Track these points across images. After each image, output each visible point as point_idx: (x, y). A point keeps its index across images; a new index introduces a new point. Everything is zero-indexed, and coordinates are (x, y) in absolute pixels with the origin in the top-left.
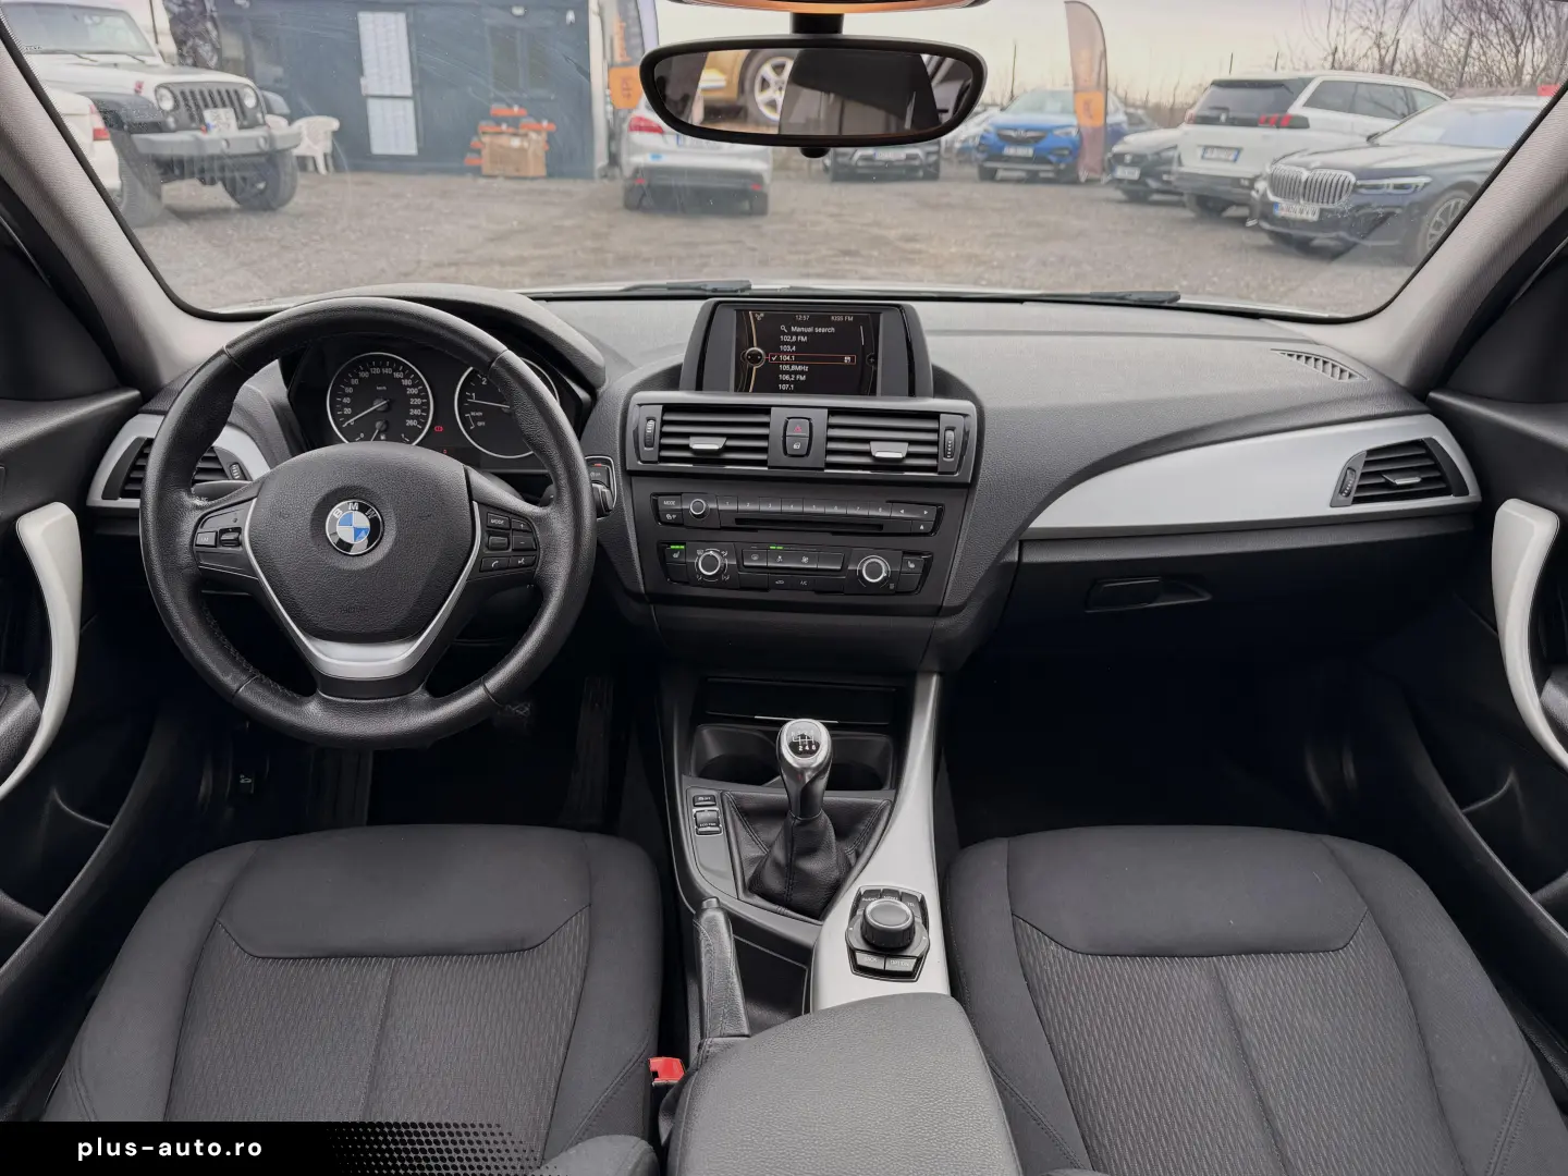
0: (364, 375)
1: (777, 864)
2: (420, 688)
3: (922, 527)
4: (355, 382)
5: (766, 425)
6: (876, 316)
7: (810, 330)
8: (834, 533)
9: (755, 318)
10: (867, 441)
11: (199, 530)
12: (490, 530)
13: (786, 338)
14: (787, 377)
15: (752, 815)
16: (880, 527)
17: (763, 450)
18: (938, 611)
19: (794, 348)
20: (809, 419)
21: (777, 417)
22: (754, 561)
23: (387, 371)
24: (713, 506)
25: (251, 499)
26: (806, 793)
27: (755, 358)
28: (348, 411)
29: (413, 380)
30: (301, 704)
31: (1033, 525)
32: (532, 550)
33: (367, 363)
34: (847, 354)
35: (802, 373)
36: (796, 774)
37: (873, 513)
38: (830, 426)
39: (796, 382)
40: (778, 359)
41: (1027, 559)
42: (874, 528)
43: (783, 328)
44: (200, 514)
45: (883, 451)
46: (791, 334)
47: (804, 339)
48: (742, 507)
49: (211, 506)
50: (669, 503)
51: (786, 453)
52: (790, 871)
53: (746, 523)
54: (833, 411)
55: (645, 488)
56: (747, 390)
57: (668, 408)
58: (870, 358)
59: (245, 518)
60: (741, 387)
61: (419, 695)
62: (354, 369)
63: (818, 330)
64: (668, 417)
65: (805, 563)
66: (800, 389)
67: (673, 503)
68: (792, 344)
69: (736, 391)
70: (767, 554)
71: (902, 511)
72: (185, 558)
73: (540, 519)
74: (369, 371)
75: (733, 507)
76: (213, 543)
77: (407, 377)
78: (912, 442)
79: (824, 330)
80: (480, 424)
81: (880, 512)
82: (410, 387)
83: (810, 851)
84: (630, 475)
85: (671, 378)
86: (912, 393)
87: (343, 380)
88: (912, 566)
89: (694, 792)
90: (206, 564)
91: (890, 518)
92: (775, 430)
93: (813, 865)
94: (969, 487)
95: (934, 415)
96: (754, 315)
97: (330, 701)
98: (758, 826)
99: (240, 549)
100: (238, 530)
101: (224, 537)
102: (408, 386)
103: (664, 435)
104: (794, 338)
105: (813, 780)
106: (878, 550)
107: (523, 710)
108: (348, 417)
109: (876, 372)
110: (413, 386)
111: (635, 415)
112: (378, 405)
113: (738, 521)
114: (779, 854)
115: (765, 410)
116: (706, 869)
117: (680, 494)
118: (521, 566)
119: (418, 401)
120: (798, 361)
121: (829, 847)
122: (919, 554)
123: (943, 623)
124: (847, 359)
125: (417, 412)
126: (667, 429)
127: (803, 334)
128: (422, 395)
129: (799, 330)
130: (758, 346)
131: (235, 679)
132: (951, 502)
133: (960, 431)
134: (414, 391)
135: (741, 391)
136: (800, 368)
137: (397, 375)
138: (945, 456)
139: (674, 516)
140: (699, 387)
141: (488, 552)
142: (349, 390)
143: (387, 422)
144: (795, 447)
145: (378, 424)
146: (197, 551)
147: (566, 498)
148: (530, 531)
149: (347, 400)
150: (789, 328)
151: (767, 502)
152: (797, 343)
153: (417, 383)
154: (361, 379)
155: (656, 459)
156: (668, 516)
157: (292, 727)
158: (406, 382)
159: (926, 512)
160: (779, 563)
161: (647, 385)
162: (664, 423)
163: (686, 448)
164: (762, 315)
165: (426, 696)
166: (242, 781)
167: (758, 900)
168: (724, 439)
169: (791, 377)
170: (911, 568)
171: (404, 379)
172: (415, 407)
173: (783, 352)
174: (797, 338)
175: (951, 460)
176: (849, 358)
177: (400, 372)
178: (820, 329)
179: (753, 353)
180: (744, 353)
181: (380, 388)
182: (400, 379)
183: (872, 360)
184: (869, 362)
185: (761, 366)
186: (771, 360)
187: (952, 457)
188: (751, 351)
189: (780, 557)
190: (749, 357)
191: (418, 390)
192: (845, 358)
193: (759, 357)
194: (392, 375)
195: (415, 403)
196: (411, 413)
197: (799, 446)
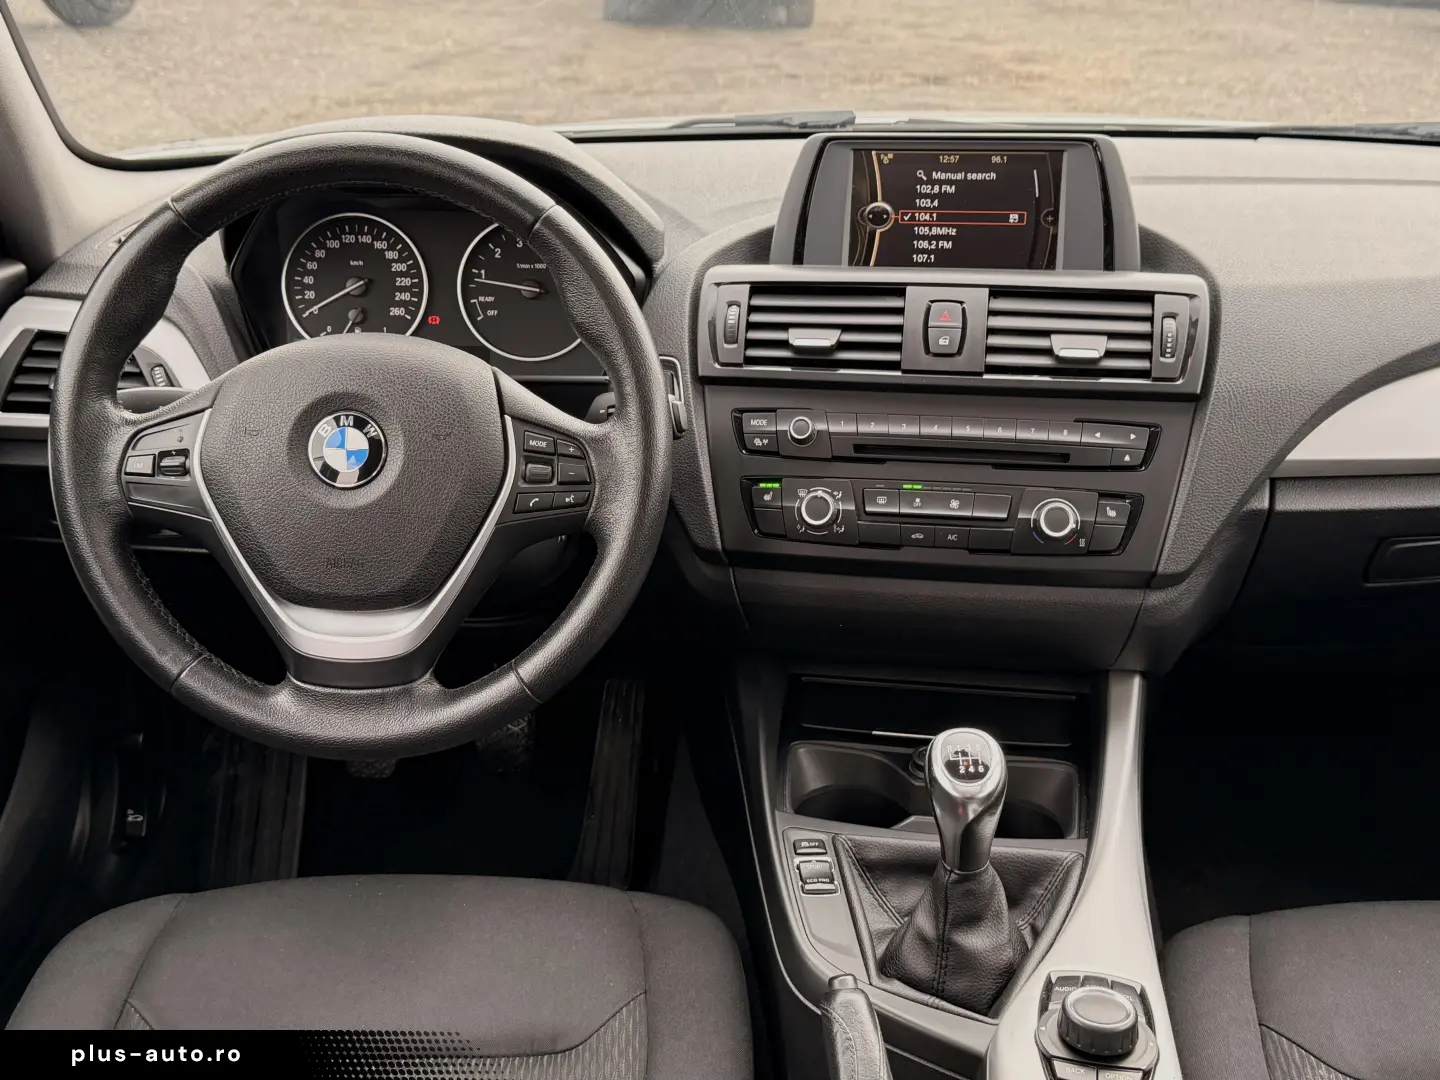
0: (334, 244)
1: (922, 938)
2: (428, 676)
3: (1127, 458)
4: (320, 254)
5: (900, 311)
6: (1058, 155)
7: (960, 176)
8: (997, 466)
9: (880, 162)
10: (1045, 333)
11: (130, 452)
12: (529, 455)
13: (926, 189)
14: (924, 244)
15: (878, 870)
16: (1066, 457)
17: (896, 347)
18: (1150, 581)
19: (936, 203)
20: (961, 303)
21: (915, 300)
22: (881, 505)
23: (367, 239)
24: (821, 426)
25: (203, 410)
26: (969, 836)
27: (879, 217)
28: (310, 295)
29: (400, 252)
30: (263, 694)
31: (1291, 457)
32: (584, 483)
33: (337, 228)
34: (1014, 210)
35: (947, 238)
36: (955, 805)
37: (1054, 437)
38: (992, 313)
39: (939, 252)
40: (913, 218)
41: (1280, 506)
42: (1056, 460)
43: (921, 174)
44: (132, 430)
45: (1069, 348)
46: (932, 182)
47: (951, 190)
48: (864, 428)
49: (147, 420)
50: (757, 423)
51: (927, 350)
52: (942, 947)
53: (869, 451)
54: (997, 292)
55: (726, 402)
56: (866, 263)
57: (758, 288)
58: (1047, 215)
59: (193, 436)
60: (859, 259)
61: (427, 686)
62: (318, 236)
63: (972, 176)
64: (758, 301)
65: (954, 508)
66: (943, 260)
67: (765, 422)
68: (932, 197)
69: (851, 263)
70: (898, 496)
71: (1098, 435)
72: (111, 491)
73: (595, 441)
74: (340, 240)
75: (851, 428)
76: (150, 471)
77: (391, 248)
78: (1112, 335)
79: (980, 176)
80: (491, 313)
81: (1065, 436)
82: (396, 261)
83: (972, 920)
84: (703, 382)
85: (758, 248)
86: (1109, 265)
87: (304, 251)
89: (795, 835)
90: (141, 499)
91: (1080, 444)
92: (912, 320)
93: (976, 941)
94: (1196, 401)
95: (1146, 297)
96: (878, 156)
97: (307, 691)
98: (887, 885)
99: (187, 479)
100: (185, 453)
101: (166, 462)
102: (394, 261)
103: (751, 326)
104: (937, 188)
105: (979, 818)
106: (1061, 491)
107: (518, 727)
108: (311, 303)
109: (1055, 236)
110: (400, 260)
111: (710, 300)
112: (351, 287)
113: (858, 448)
114: (924, 922)
115: (898, 290)
116: (820, 941)
117: (773, 410)
118: (570, 506)
119: (407, 282)
120: (942, 220)
121: (998, 915)
122: (1121, 496)
123: (1155, 598)
124: (1014, 217)
125: (406, 296)
126: (756, 318)
127: (949, 182)
128: (413, 272)
129: (943, 176)
130: (884, 200)
131: (174, 660)
132: (1171, 422)
133: (1184, 318)
134: (402, 267)
135: (857, 264)
136: (944, 231)
137: (378, 245)
138: (1163, 355)
139: (766, 442)
140: (798, 259)
141: (526, 486)
142: (312, 266)
143: (363, 311)
144: (941, 342)
145: (352, 314)
146: (128, 483)
147: (633, 409)
148: (583, 457)
149: (309, 280)
150: (929, 175)
151: (899, 422)
152: (941, 196)
153: (406, 255)
154: (328, 250)
155: (741, 360)
156: (758, 442)
157: (252, 727)
158: (390, 255)
159: (1133, 436)
160: (917, 508)
161: (726, 256)
162: (752, 309)
163: (784, 344)
164: (891, 156)
165: (436, 687)
166: (130, 819)
167: (898, 986)
168: (838, 332)
169: (930, 244)
170: (1111, 518)
171: (388, 249)
172: (403, 289)
173: (920, 208)
174: (940, 189)
175: (1172, 360)
176: (1016, 217)
177: (382, 240)
178: (974, 175)
179: (876, 210)
180: (864, 210)
181: (355, 263)
182: (383, 250)
183: (1050, 219)
184: (1046, 221)
185: (887, 228)
186: (903, 220)
187: (1173, 356)
188: (874, 208)
189: (918, 500)
190: (871, 216)
191: (408, 266)
192: (1011, 216)
193: (885, 216)
194: (372, 244)
195: (403, 284)
196: (397, 299)
197: (947, 341)
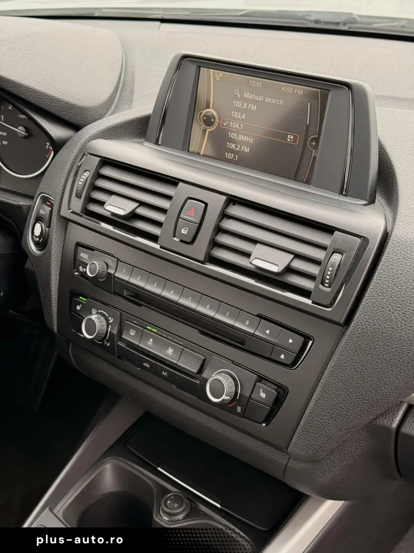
3: (282, 356)
7: (261, 99)
8: (202, 332)
9: (214, 78)
10: (254, 241)
13: (238, 104)
14: (233, 146)
16: (243, 342)
19: (243, 117)
20: (206, 204)
22: (131, 335)
24: (111, 269)
27: (209, 120)
34: (291, 132)
35: (247, 144)
37: (238, 324)
38: (223, 215)
40: (229, 125)
42: (236, 340)
43: (238, 92)
46: (243, 100)
47: (254, 108)
50: (84, 256)
51: (174, 235)
54: (235, 200)
56: (198, 152)
57: (107, 162)
58: (312, 140)
60: (195, 148)
63: (268, 100)
64: (100, 170)
67: (87, 256)
68: (242, 111)
70: (141, 332)
71: (268, 332)
75: (127, 277)
78: (295, 255)
79: (273, 101)
81: (246, 326)
84: (65, 219)
88: (263, 395)
91: (253, 335)
94: (344, 327)
96: (214, 74)
103: (92, 187)
104: (245, 105)
109: (315, 158)
117: (93, 250)
120: (246, 130)
122: (274, 384)
126: (96, 181)
127: (254, 102)
129: (250, 97)
136: (246, 139)
138: (322, 284)
139: (85, 270)
150: (242, 94)
152: (247, 111)
155: (80, 211)
156: (81, 269)
159: (291, 341)
160: (149, 346)
162: (96, 175)
164: (222, 75)
168: (135, 205)
169: (237, 147)
170: (262, 398)
173: (234, 118)
174: (248, 106)
175: (329, 290)
176: (292, 137)
178: (270, 99)
179: (208, 114)
180: (202, 113)
183: (314, 144)
184: (311, 144)
185: (213, 129)
186: (223, 125)
187: (330, 287)
188: (207, 112)
189: (151, 340)
190: (205, 118)
192: (289, 136)
193: (213, 120)
197: (186, 231)
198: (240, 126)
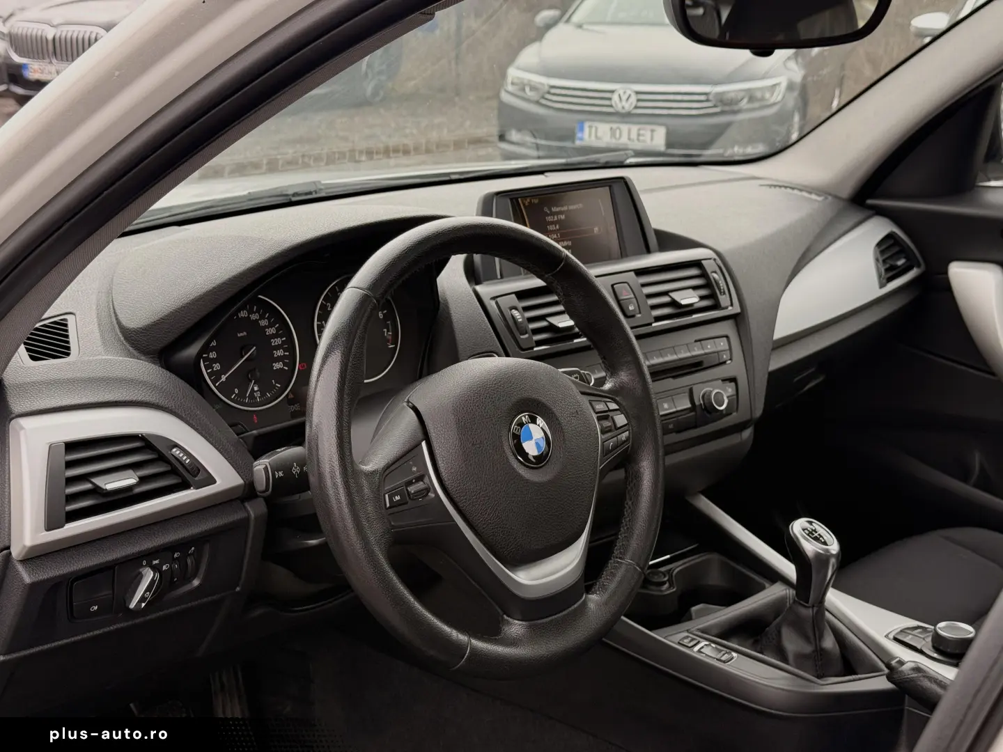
3: (724, 356)
7: (565, 209)
8: (674, 377)
9: (524, 205)
10: (666, 293)
12: (599, 415)
13: (550, 219)
16: (701, 363)
19: (557, 227)
20: (627, 283)
23: (246, 314)
28: (218, 368)
29: (268, 319)
32: (625, 425)
34: (596, 225)
38: (642, 286)
42: (698, 366)
43: (546, 209)
45: (683, 299)
46: (553, 214)
47: (563, 217)
51: (625, 315)
52: (817, 655)
54: (640, 272)
57: (521, 295)
58: (611, 226)
64: (527, 303)
65: (667, 408)
68: (555, 223)
71: (710, 347)
77: (262, 317)
79: (575, 207)
82: (268, 327)
83: (822, 634)
86: (648, 251)
91: (705, 354)
93: (827, 644)
94: (735, 318)
95: (697, 264)
96: (521, 202)
99: (432, 496)
100: (422, 478)
102: (266, 327)
103: (531, 320)
106: (705, 384)
108: (220, 374)
110: (270, 326)
111: (495, 308)
112: (247, 354)
118: (624, 442)
119: (277, 341)
120: (563, 237)
122: (730, 379)
123: (745, 435)
125: (280, 353)
126: (530, 314)
127: (561, 213)
128: (281, 332)
129: (558, 210)
133: (718, 271)
134: (273, 330)
136: (567, 244)
137: (254, 317)
138: (721, 294)
140: (501, 274)
141: (605, 436)
144: (632, 308)
145: (251, 376)
146: (389, 515)
149: (214, 355)
150: (550, 210)
152: (559, 222)
153: (275, 319)
155: (533, 344)
158: (263, 323)
159: (722, 344)
162: (525, 309)
163: (548, 329)
164: (527, 201)
170: (731, 392)
171: (260, 319)
172: (277, 348)
173: (551, 231)
174: (558, 218)
177: (255, 313)
181: (241, 334)
182: (257, 321)
187: (724, 294)
191: (276, 328)
194: (249, 317)
195: (276, 344)
196: (275, 356)
198: (557, 236)
